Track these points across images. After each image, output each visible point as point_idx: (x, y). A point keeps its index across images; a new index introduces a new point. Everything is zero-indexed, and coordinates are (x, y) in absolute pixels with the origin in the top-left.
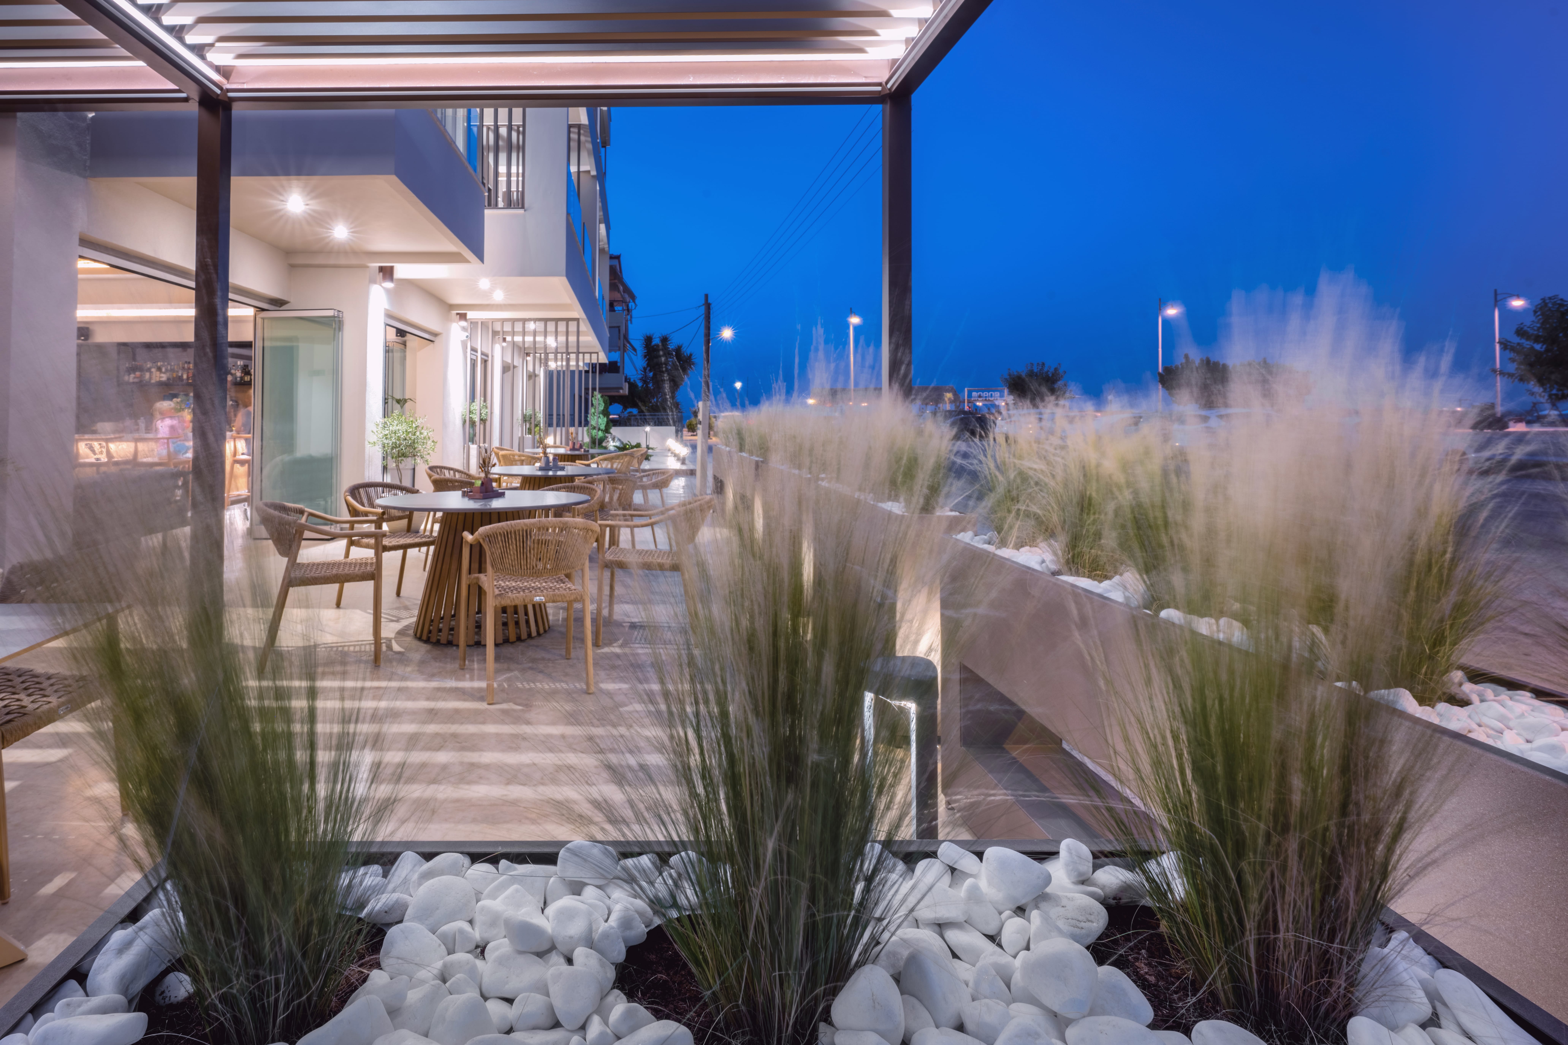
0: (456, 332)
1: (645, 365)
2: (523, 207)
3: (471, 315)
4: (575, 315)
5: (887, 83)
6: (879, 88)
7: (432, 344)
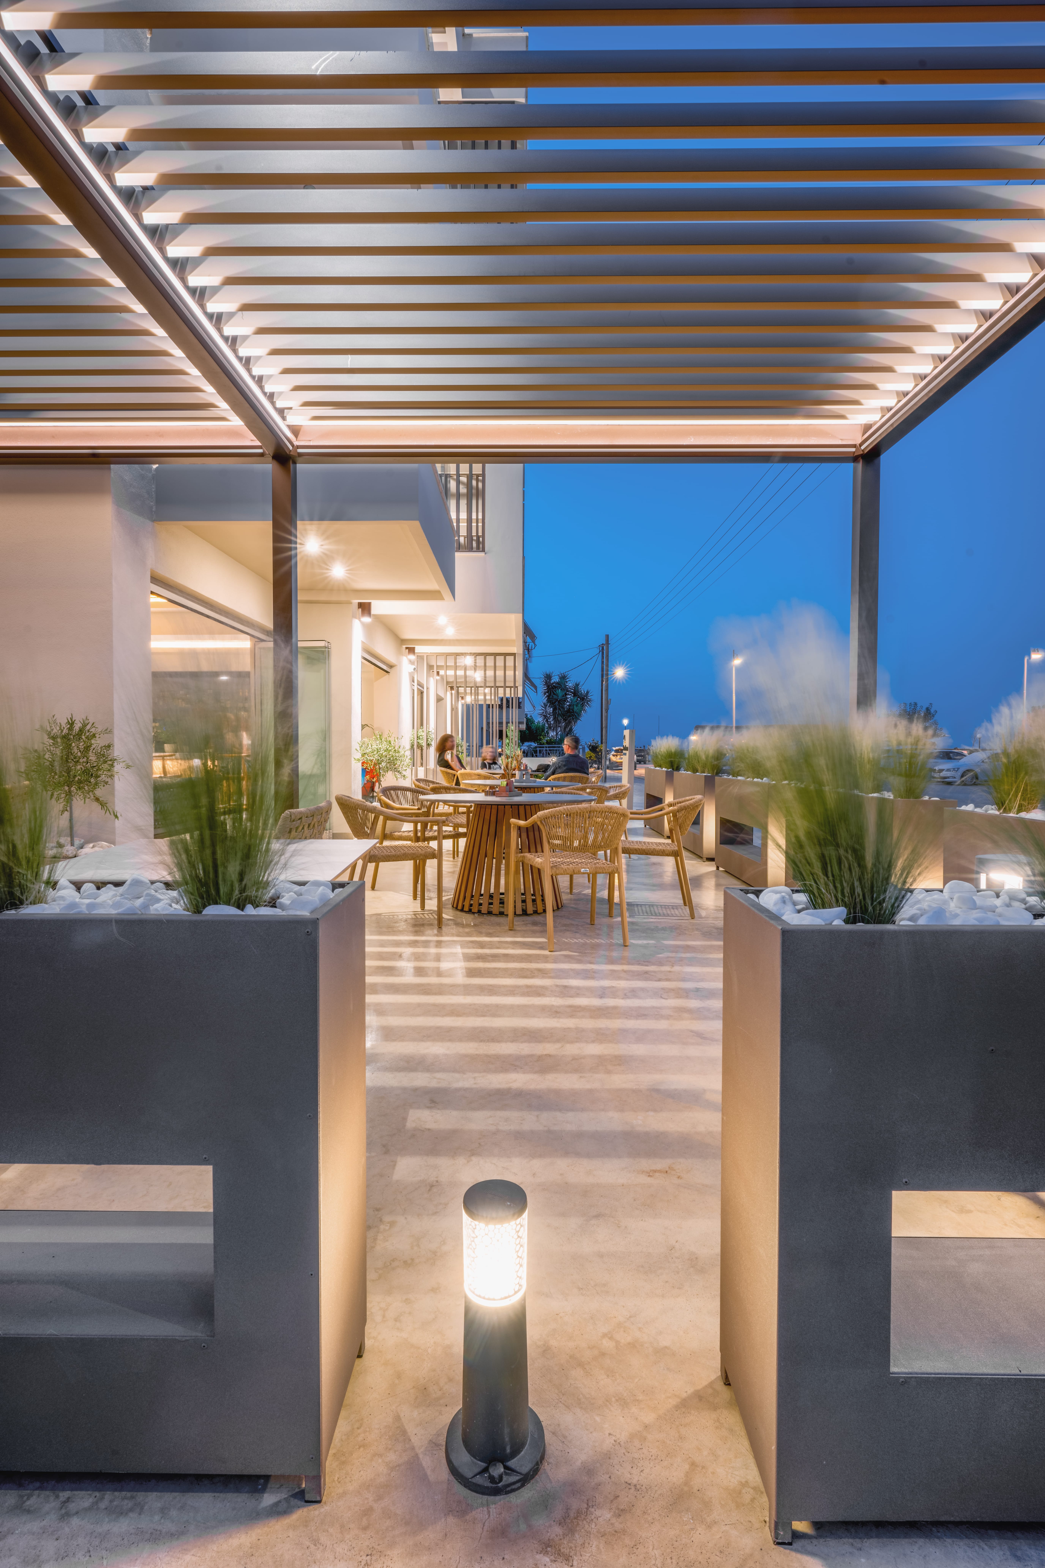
0: (406, 665)
1: (545, 701)
2: (483, 550)
3: (419, 649)
4: (514, 650)
5: (861, 445)
6: (853, 450)
7: (387, 675)
